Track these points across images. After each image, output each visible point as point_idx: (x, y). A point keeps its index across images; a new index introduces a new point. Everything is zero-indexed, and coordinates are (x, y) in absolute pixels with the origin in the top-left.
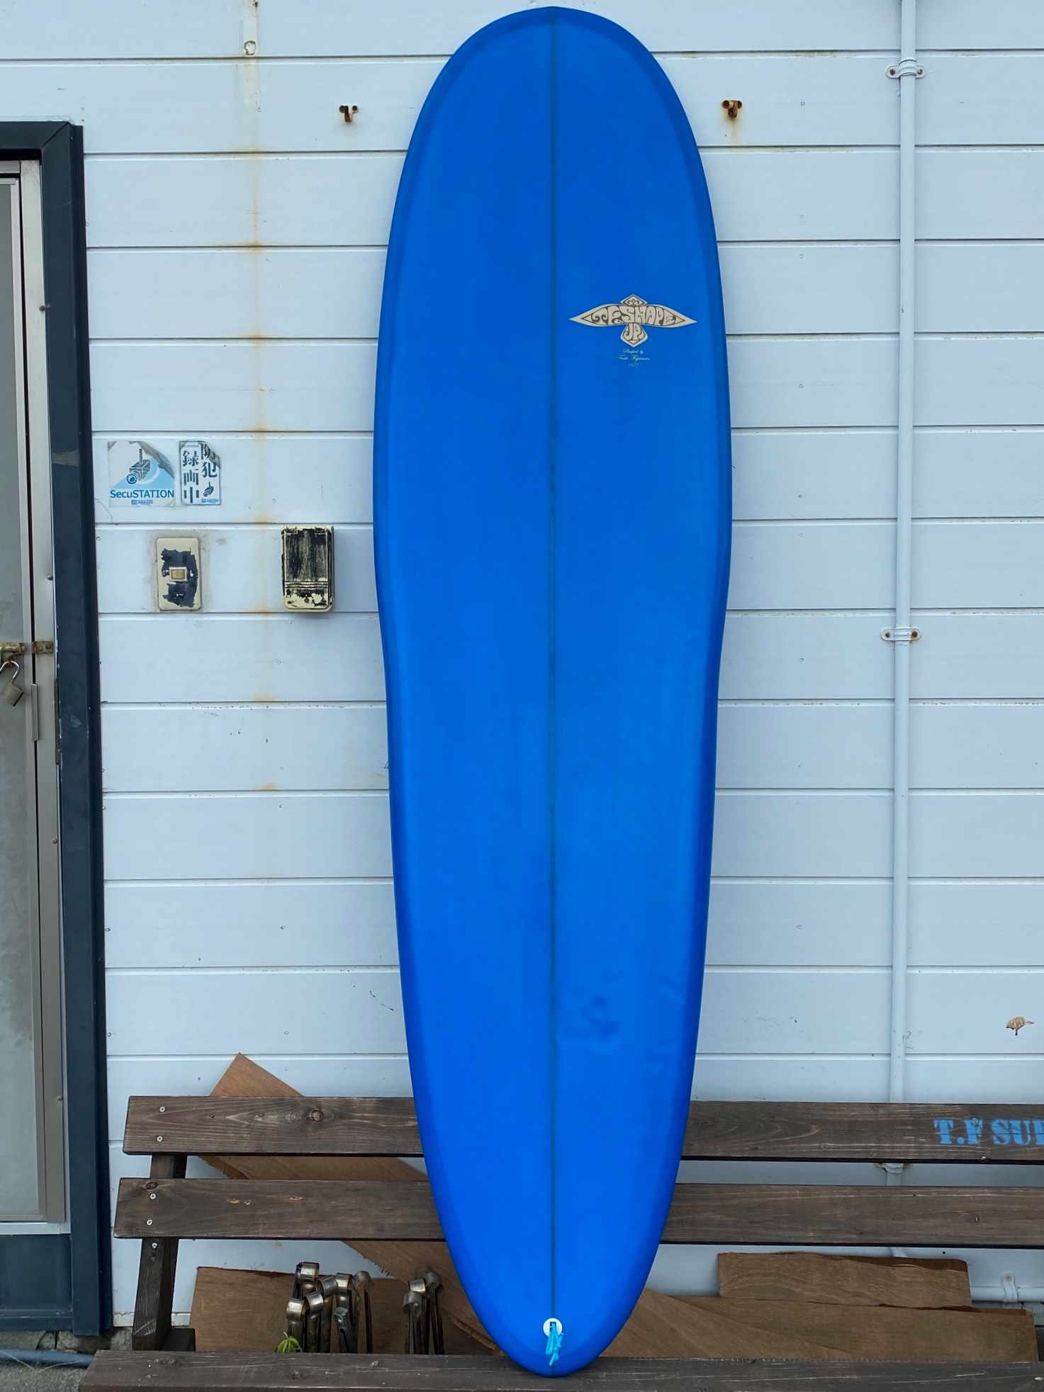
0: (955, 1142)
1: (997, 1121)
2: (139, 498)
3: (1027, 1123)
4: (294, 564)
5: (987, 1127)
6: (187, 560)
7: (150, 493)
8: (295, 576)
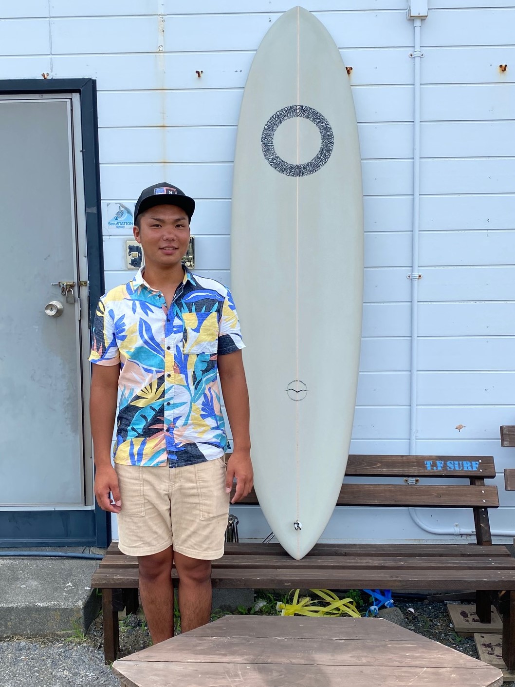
0: (432, 469)
1: (449, 462)
5: (445, 464)
6: (138, 249)
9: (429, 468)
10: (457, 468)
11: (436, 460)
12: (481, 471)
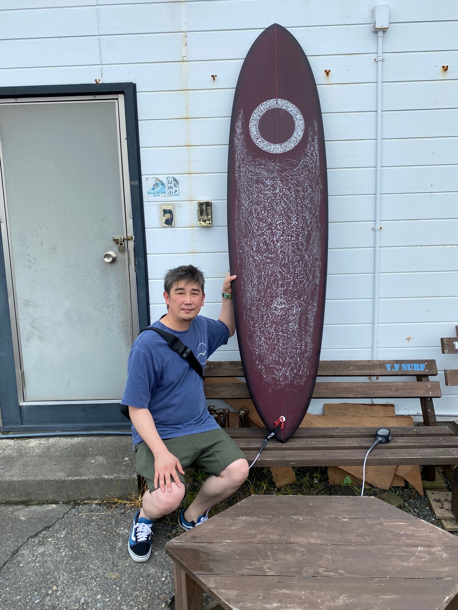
0: (392, 370)
1: (403, 364)
2: (156, 194)
3: (412, 365)
4: (201, 212)
5: (401, 366)
6: (170, 212)
7: (159, 193)
8: (202, 216)
9: (389, 369)
10: (409, 369)
11: (394, 363)
12: (427, 371)
